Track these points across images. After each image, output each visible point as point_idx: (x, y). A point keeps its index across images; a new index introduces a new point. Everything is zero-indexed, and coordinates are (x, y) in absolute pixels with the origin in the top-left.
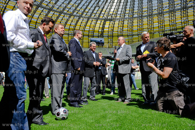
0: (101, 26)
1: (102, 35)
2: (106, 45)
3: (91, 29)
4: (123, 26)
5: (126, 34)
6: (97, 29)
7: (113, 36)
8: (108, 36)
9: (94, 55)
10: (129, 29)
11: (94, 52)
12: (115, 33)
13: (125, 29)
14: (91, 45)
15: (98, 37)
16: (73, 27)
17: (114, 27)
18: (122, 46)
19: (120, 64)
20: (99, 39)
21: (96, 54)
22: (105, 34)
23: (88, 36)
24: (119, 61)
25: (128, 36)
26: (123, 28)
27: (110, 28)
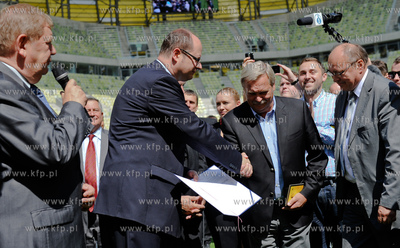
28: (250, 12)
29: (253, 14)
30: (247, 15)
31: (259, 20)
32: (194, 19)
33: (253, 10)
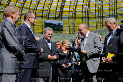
0: (60, 4)
1: (60, 17)
2: (66, 30)
3: (46, 8)
4: (89, 5)
5: (94, 15)
6: (53, 7)
7: (75, 18)
8: (69, 18)
9: (50, 45)
10: (97, 9)
11: (49, 41)
12: (79, 14)
13: (92, 8)
14: (45, 31)
15: (55, 18)
16: (20, 5)
17: (76, 5)
18: (87, 35)
19: (87, 59)
20: (56, 22)
21: (52, 43)
22: (65, 15)
23: (42, 17)
24: (85, 55)
25: (96, 18)
26: (89, 7)
27: (72, 7)
28: (72, 32)
29: (73, 32)
30: (71, 32)
31: (75, 34)
32: (56, 33)
33: (73, 31)
